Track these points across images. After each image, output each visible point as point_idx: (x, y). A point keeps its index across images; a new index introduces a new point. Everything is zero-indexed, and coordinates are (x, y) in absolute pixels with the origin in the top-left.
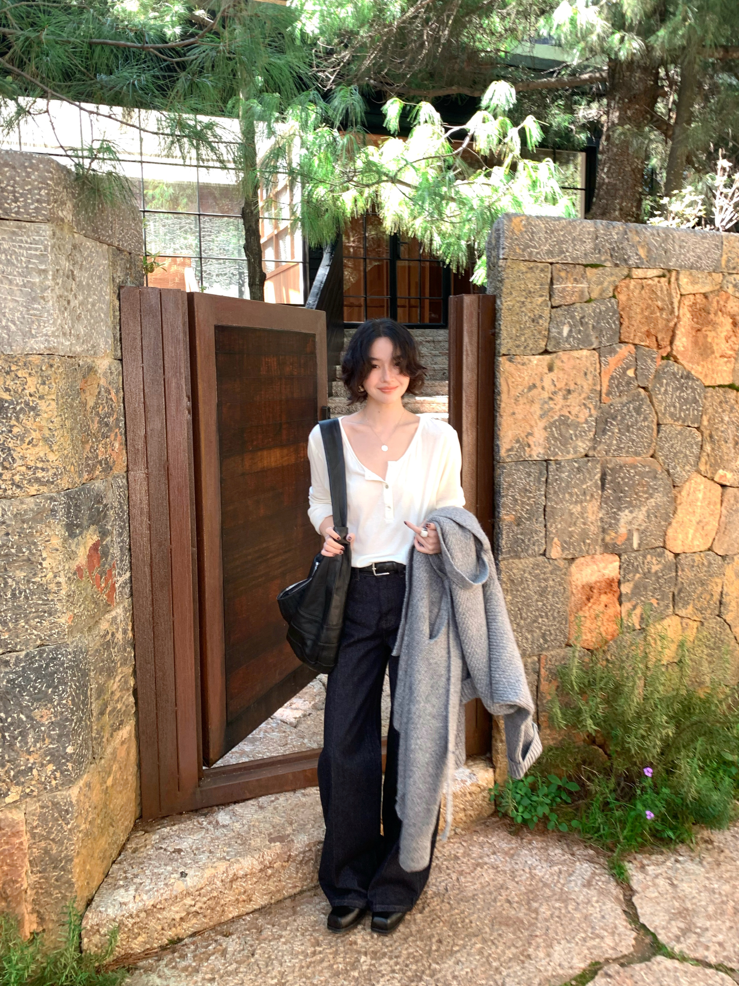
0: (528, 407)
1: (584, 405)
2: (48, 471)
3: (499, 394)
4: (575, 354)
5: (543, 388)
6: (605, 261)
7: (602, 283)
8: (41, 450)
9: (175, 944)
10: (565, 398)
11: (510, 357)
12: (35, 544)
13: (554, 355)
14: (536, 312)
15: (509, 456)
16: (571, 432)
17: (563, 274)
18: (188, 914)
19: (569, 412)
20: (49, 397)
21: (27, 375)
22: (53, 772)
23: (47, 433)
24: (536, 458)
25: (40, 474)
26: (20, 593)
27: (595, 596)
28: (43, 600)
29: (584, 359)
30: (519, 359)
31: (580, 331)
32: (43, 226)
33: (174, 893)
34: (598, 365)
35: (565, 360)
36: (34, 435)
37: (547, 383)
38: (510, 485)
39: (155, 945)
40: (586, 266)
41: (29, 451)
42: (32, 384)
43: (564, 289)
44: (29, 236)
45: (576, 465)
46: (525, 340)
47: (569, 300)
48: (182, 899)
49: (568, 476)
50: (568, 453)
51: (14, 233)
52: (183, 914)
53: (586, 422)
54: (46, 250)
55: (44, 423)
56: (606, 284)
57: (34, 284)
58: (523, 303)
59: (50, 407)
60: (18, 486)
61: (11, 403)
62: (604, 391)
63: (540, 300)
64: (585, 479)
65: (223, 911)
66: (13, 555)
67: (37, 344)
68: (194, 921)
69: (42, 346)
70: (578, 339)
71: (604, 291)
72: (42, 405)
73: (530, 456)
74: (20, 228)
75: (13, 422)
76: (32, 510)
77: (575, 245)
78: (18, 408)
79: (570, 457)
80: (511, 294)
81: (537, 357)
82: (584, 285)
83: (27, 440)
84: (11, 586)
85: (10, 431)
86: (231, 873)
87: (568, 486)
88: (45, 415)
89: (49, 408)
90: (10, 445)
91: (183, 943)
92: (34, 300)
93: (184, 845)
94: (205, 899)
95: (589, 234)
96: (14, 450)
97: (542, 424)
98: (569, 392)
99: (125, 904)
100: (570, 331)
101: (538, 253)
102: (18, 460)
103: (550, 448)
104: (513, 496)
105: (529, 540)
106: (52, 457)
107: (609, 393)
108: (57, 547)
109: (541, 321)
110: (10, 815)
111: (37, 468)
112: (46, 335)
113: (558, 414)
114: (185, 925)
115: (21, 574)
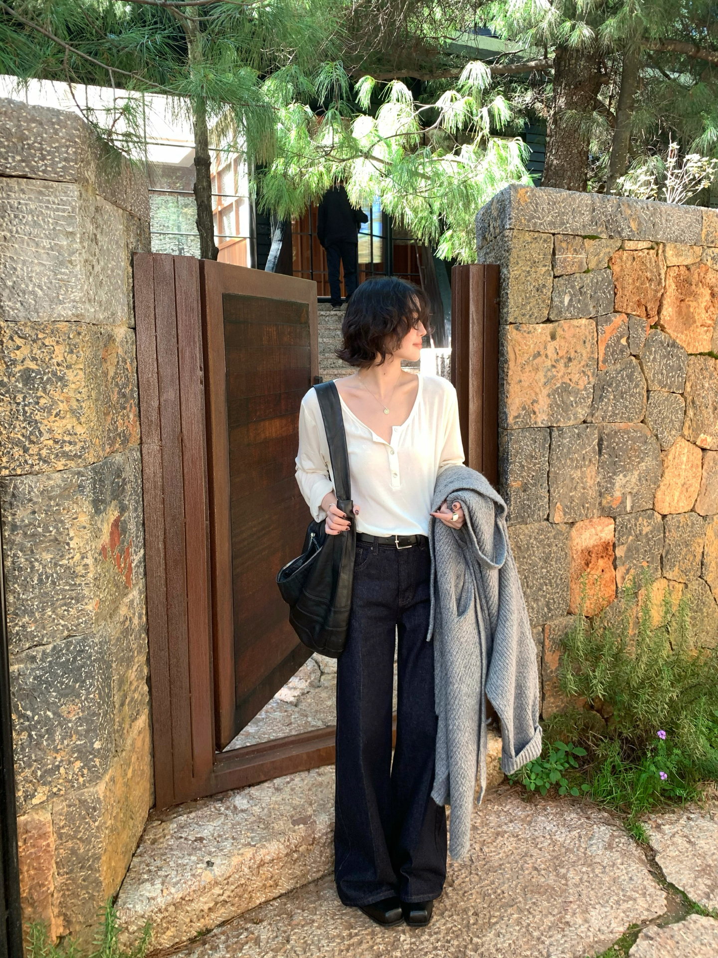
0: (533, 374)
1: (584, 372)
2: (75, 444)
3: (506, 361)
4: (575, 322)
5: (547, 356)
6: (601, 233)
7: (598, 254)
8: (69, 422)
9: (204, 935)
10: (566, 366)
11: (517, 325)
12: (62, 522)
13: (557, 324)
14: (540, 282)
15: (516, 423)
16: (572, 399)
17: (564, 245)
18: (216, 903)
19: (570, 380)
20: (77, 367)
21: (54, 344)
22: (81, 769)
23: (74, 404)
24: (540, 425)
25: (67, 448)
26: (47, 578)
27: (593, 560)
28: (70, 585)
29: (583, 327)
30: (524, 328)
31: (579, 301)
32: (70, 187)
33: (203, 883)
34: (595, 334)
35: (566, 329)
36: (62, 406)
37: (550, 351)
38: (517, 452)
39: (184, 939)
40: (584, 237)
41: (56, 424)
42: (60, 353)
43: (565, 259)
44: (56, 197)
45: (577, 431)
46: (531, 309)
47: (570, 270)
48: (210, 889)
49: (569, 442)
50: (569, 419)
51: (41, 192)
52: (211, 905)
53: (585, 389)
54: (73, 209)
55: (71, 394)
56: (602, 255)
57: (61, 247)
58: (528, 272)
59: (78, 377)
60: (45, 462)
61: (38, 373)
62: (601, 359)
63: (544, 269)
64: (584, 444)
65: (251, 897)
66: (39, 534)
67: (65, 310)
68: (223, 910)
69: (70, 313)
70: (579, 308)
71: (600, 262)
72: (70, 375)
73: (536, 423)
74: (47, 188)
75: (40, 393)
76: (59, 486)
77: (574, 217)
78: (45, 378)
79: (571, 423)
80: (518, 264)
81: (541, 325)
82: (583, 256)
83: (54, 413)
84: (38, 570)
85: (37, 403)
86: (258, 858)
87: (569, 452)
88: (73, 386)
89: (76, 378)
90: (37, 418)
91: (212, 933)
92: (62, 264)
93: (205, 833)
94: (233, 887)
95: (587, 206)
96: (41, 423)
97: (545, 392)
98: (570, 360)
99: (153, 899)
100: (571, 300)
101: (541, 224)
102: (45, 433)
103: (552, 415)
104: (520, 463)
105: (535, 505)
106: (79, 430)
107: (605, 361)
108: (85, 524)
109: (544, 291)
110: (36, 817)
111: (64, 442)
112: (74, 301)
113: (560, 381)
114: (213, 916)
115: (47, 557)
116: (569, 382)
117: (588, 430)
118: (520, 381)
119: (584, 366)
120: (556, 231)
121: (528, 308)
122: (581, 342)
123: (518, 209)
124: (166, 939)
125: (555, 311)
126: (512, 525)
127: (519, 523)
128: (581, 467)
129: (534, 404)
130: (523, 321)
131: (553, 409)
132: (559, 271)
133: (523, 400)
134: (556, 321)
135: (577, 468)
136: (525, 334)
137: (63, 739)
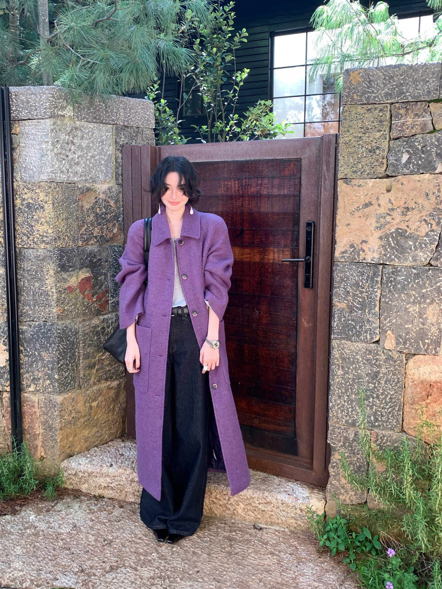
0: (363, 220)
1: (425, 220)
2: (48, 238)
3: (337, 208)
8: (45, 227)
9: (101, 497)
10: (404, 214)
11: (347, 180)
12: (43, 271)
13: (394, 179)
14: (374, 144)
17: (402, 111)
18: (108, 486)
19: (408, 227)
20: (49, 202)
21: (40, 192)
22: (49, 384)
23: (48, 219)
24: (369, 261)
25: (45, 239)
26: (36, 293)
28: (46, 299)
29: (426, 182)
30: (354, 182)
31: (420, 158)
32: (47, 120)
35: (405, 183)
36: (43, 220)
37: (384, 200)
39: (92, 493)
40: (429, 102)
41: (40, 228)
42: (42, 196)
43: (403, 123)
44: (42, 126)
45: (415, 271)
47: (408, 132)
48: (105, 477)
49: (405, 280)
50: (406, 259)
51: (36, 125)
53: (427, 235)
54: (48, 131)
55: (47, 215)
57: (43, 148)
59: (50, 207)
60: (36, 244)
61: (33, 204)
65: (126, 495)
66: (33, 275)
67: (44, 177)
69: (46, 178)
70: (418, 164)
72: (46, 206)
73: (364, 259)
74: (38, 122)
75: (34, 214)
76: (42, 256)
77: (417, 85)
78: (36, 207)
79: (408, 264)
81: (376, 180)
82: (428, 118)
83: (40, 223)
84: (33, 289)
85: (33, 218)
88: (47, 211)
90: (33, 224)
91: (103, 499)
92: (43, 156)
94: (117, 483)
96: (34, 226)
97: (377, 234)
99: (80, 464)
100: (410, 158)
102: (36, 231)
103: (386, 254)
106: (50, 231)
108: (52, 275)
110: (31, 397)
111: (44, 236)
112: (48, 173)
113: (395, 227)
114: (107, 491)
115: (37, 285)
116: (406, 228)
117: (430, 272)
118: (349, 225)
119: (426, 216)
120: (393, 101)
121: (360, 166)
122: (423, 194)
123: (349, 89)
124: (84, 488)
125: (391, 168)
126: (336, 339)
127: (344, 338)
128: (420, 304)
129: (364, 244)
130: (354, 176)
131: (386, 250)
132: (394, 134)
133: (351, 239)
134: (392, 177)
135: (414, 303)
136: (355, 187)
137: (41, 367)
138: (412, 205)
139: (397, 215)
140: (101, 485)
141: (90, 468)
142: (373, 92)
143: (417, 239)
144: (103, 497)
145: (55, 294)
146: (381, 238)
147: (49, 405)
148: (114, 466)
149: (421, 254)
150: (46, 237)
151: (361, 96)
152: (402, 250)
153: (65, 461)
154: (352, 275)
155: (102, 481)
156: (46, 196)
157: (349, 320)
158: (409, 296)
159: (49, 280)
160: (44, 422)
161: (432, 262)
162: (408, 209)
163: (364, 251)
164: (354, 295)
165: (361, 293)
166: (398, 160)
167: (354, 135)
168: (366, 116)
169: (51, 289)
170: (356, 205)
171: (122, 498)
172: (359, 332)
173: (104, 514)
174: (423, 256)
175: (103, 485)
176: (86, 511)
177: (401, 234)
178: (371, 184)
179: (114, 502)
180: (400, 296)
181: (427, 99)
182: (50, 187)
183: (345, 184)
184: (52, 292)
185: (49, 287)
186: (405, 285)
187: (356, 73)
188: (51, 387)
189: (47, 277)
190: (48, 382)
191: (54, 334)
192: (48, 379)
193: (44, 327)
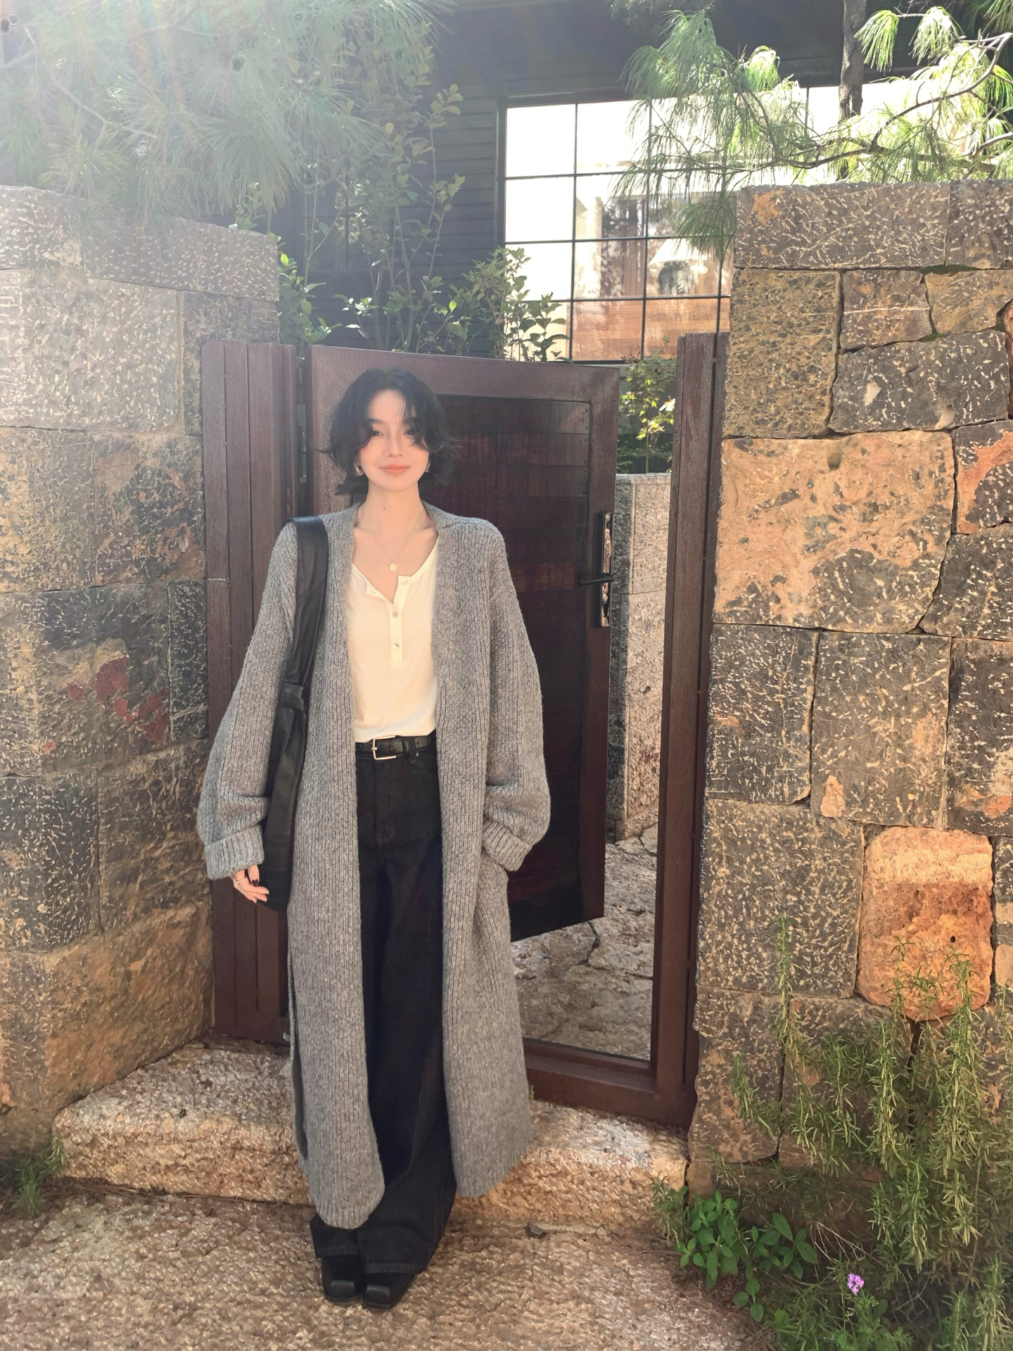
1: (912, 534)
2: (18, 565)
4: (895, 437)
5: (813, 498)
6: (976, 259)
7: (967, 302)
9: (158, 1193)
10: (866, 519)
11: (742, 440)
12: (4, 650)
13: (845, 439)
14: (803, 361)
15: (732, 613)
16: (880, 583)
17: (867, 289)
18: (177, 1165)
19: (875, 546)
20: (20, 478)
22: (23, 928)
23: (17, 521)
24: (790, 622)
25: (9, 569)
27: (927, 912)
28: (13, 716)
29: (915, 448)
30: (760, 445)
31: (904, 396)
32: (13, 273)
33: (161, 1131)
34: (950, 462)
35: (870, 449)
36: (4, 522)
37: (823, 487)
38: (731, 664)
39: (136, 1185)
40: (926, 271)
43: (869, 317)
45: (888, 645)
46: (778, 413)
47: (880, 337)
48: (169, 1142)
49: (867, 664)
50: (870, 619)
52: (170, 1163)
53: (916, 565)
54: (17, 301)
55: (13, 508)
57: (3, 343)
58: (774, 344)
59: (21, 490)
62: (963, 510)
63: (813, 339)
64: (907, 673)
65: (222, 1182)
67: (7, 414)
68: (184, 1178)
69: (13, 417)
70: (901, 410)
71: (970, 317)
73: (779, 618)
76: (3, 610)
77: (899, 233)
79: (872, 628)
81: (801, 441)
82: (920, 308)
86: (234, 1138)
87: (864, 681)
91: (165, 1198)
92: (3, 362)
94: (199, 1156)
95: (934, 209)
97: (809, 562)
100: (881, 395)
101: (808, 254)
103: (824, 609)
104: (737, 685)
106: (23, 550)
107: (973, 517)
108: (28, 656)
109: (812, 378)
111: (6, 561)
112: (16, 404)
113: (848, 547)
114: (173, 1178)
116: (871, 550)
117: (921, 647)
118: (746, 540)
119: (914, 523)
120: (847, 264)
121: (773, 410)
122: (909, 475)
123: (751, 232)
124: (114, 1173)
125: (841, 416)
126: (715, 796)
127: (732, 796)
128: (898, 716)
129: (778, 585)
130: (759, 432)
131: (826, 597)
132: (850, 339)
133: (752, 574)
134: (842, 435)
135: (885, 715)
136: (761, 457)
138: (884, 499)
139: (851, 519)
140: (158, 1163)
141: (129, 1125)
142: (803, 243)
143: (893, 574)
144: (165, 1193)
145: (36, 705)
146: (816, 572)
147: (24, 979)
148: (191, 1115)
149: (902, 607)
150: (13, 563)
151: (776, 251)
152: (861, 599)
153: (66, 1112)
154: (753, 655)
155: (160, 1155)
156: (13, 462)
157: (743, 754)
158: (874, 700)
159: (19, 671)
160: (10, 1021)
161: (926, 626)
162: (875, 508)
163: (778, 600)
164: (757, 698)
165: (772, 692)
166: (857, 398)
167: (761, 338)
168: (789, 295)
169: (26, 692)
170: (762, 498)
171: (212, 1189)
172: (767, 780)
173: (169, 1237)
174: (906, 612)
175: (163, 1162)
176: (122, 1233)
177: (860, 562)
178: (796, 451)
179: (192, 1202)
180: (854, 701)
181: (920, 264)
182: (23, 441)
183: (737, 451)
184: (30, 700)
185: (21, 689)
186: (866, 675)
187: (767, 196)
188: (29, 933)
189: (14, 664)
190: (20, 922)
191: (35, 805)
192: (19, 915)
193: (9, 788)
